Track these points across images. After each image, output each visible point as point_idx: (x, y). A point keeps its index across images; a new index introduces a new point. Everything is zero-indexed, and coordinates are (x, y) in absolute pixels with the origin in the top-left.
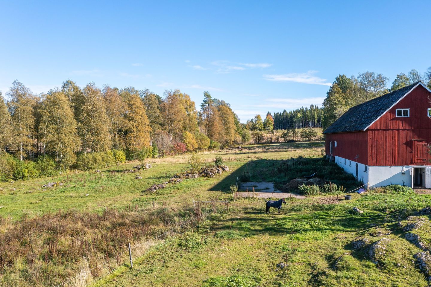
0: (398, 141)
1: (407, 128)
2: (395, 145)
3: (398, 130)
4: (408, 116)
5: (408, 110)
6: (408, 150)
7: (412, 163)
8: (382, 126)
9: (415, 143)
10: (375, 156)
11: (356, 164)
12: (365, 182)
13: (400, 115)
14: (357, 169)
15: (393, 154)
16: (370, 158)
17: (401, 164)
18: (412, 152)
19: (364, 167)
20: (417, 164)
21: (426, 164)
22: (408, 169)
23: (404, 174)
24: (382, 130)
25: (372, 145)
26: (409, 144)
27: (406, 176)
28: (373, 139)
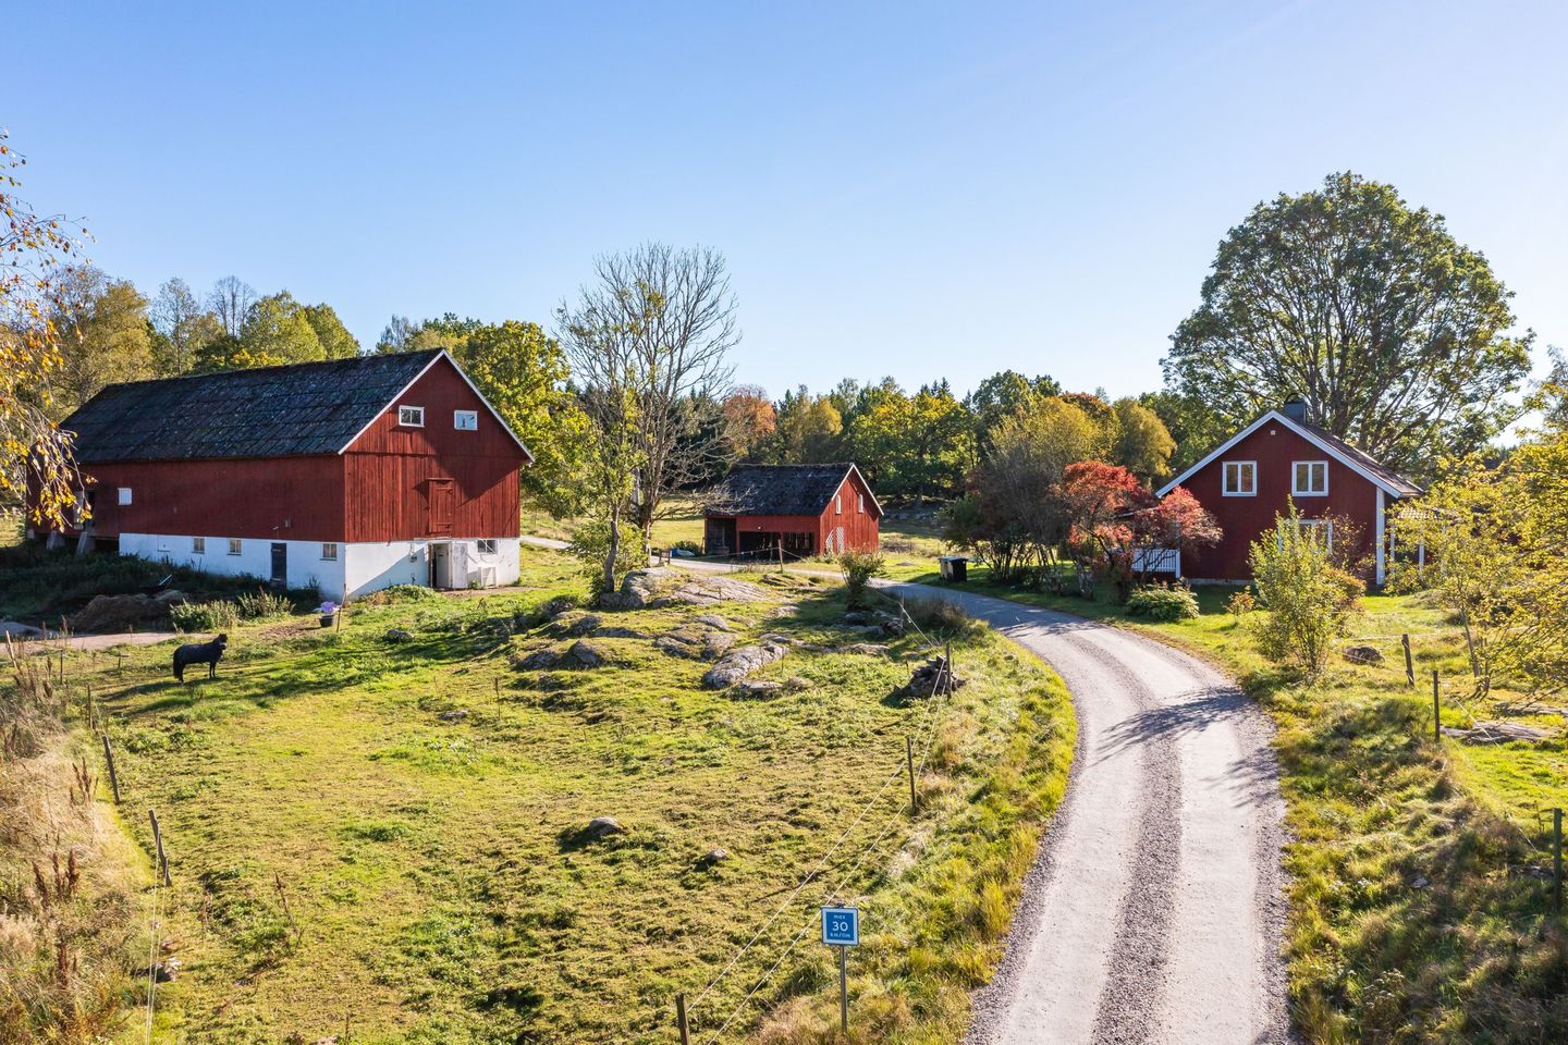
0: (403, 481)
1: (419, 452)
2: (397, 490)
3: (404, 455)
4: (422, 425)
5: (422, 409)
6: (420, 504)
7: (428, 534)
8: (372, 444)
9: (433, 487)
10: (358, 518)
11: (274, 546)
12: (326, 586)
13: (408, 421)
14: (279, 560)
15: (393, 511)
16: (348, 525)
17: (409, 536)
18: (427, 509)
19: (317, 547)
20: (437, 534)
21: (453, 535)
22: (421, 546)
23: (414, 559)
24: (374, 453)
25: (353, 491)
26: (423, 488)
27: (415, 564)
28: (354, 475)
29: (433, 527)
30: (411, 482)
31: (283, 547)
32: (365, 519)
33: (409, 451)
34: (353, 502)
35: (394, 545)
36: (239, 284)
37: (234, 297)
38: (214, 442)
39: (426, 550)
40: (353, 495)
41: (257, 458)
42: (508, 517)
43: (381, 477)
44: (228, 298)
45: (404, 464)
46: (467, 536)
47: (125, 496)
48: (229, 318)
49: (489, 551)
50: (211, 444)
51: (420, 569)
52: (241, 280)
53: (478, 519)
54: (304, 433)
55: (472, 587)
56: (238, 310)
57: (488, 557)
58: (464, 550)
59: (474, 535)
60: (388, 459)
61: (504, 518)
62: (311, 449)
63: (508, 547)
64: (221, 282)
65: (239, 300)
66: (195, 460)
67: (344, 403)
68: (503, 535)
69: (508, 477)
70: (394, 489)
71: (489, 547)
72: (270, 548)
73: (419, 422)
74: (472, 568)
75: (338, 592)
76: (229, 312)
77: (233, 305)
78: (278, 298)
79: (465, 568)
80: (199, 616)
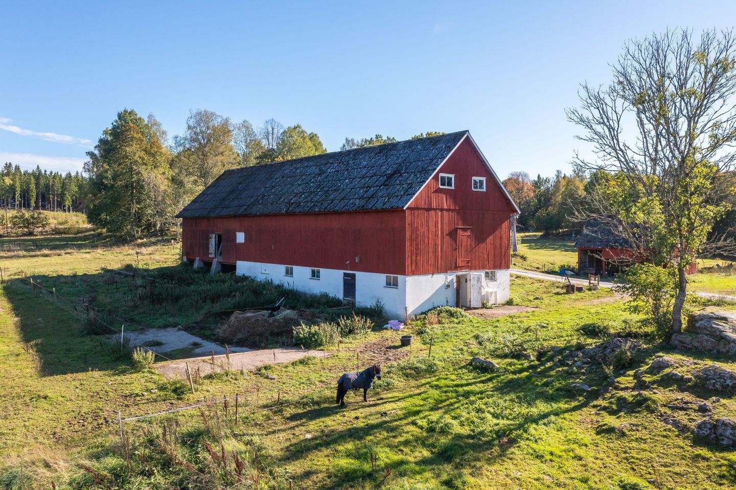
0: (441, 229)
1: (452, 208)
2: (438, 236)
3: (442, 210)
4: (453, 187)
5: (452, 176)
6: (452, 246)
7: (456, 268)
8: (423, 203)
9: (460, 232)
10: (414, 257)
11: (345, 275)
12: (389, 306)
13: (444, 185)
14: (350, 285)
15: (435, 251)
16: (408, 262)
17: (444, 270)
18: (456, 249)
19: (381, 278)
20: (461, 268)
21: (471, 268)
22: (451, 277)
23: (448, 286)
24: (424, 209)
25: (411, 236)
26: (453, 234)
27: (449, 289)
28: (411, 225)
29: (460, 263)
30: (446, 231)
31: (353, 276)
32: (418, 258)
33: (445, 207)
34: (411, 245)
35: (435, 276)
36: (275, 122)
37: (273, 129)
38: (300, 203)
39: (455, 280)
40: (411, 240)
41: (336, 213)
42: (503, 254)
43: (428, 226)
44: (270, 129)
45: (442, 216)
46: (479, 269)
47: (240, 237)
48: (270, 140)
49: (492, 279)
50: (299, 205)
51: (450, 294)
52: (276, 121)
53: (486, 256)
54: (369, 194)
55: (484, 306)
56: (275, 136)
57: (491, 284)
58: (479, 279)
59: (483, 268)
60: (432, 213)
61: (501, 256)
62: (379, 206)
63: (503, 276)
64: (267, 122)
65: (275, 131)
66: (289, 214)
67: (395, 173)
68: (500, 267)
69: (503, 225)
70: (436, 235)
71: (491, 277)
72: (342, 275)
73: (451, 186)
74: (484, 292)
75: (400, 312)
76: (270, 137)
77: (273, 134)
78: (295, 128)
79: (480, 293)
80: (314, 335)
